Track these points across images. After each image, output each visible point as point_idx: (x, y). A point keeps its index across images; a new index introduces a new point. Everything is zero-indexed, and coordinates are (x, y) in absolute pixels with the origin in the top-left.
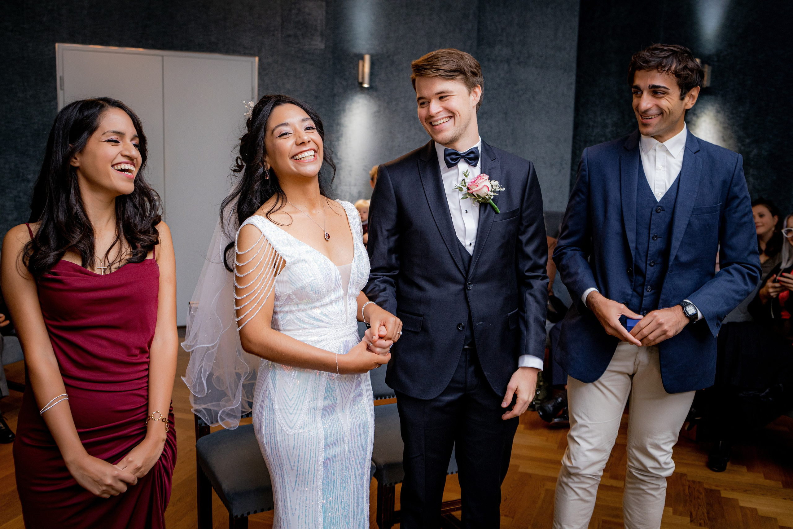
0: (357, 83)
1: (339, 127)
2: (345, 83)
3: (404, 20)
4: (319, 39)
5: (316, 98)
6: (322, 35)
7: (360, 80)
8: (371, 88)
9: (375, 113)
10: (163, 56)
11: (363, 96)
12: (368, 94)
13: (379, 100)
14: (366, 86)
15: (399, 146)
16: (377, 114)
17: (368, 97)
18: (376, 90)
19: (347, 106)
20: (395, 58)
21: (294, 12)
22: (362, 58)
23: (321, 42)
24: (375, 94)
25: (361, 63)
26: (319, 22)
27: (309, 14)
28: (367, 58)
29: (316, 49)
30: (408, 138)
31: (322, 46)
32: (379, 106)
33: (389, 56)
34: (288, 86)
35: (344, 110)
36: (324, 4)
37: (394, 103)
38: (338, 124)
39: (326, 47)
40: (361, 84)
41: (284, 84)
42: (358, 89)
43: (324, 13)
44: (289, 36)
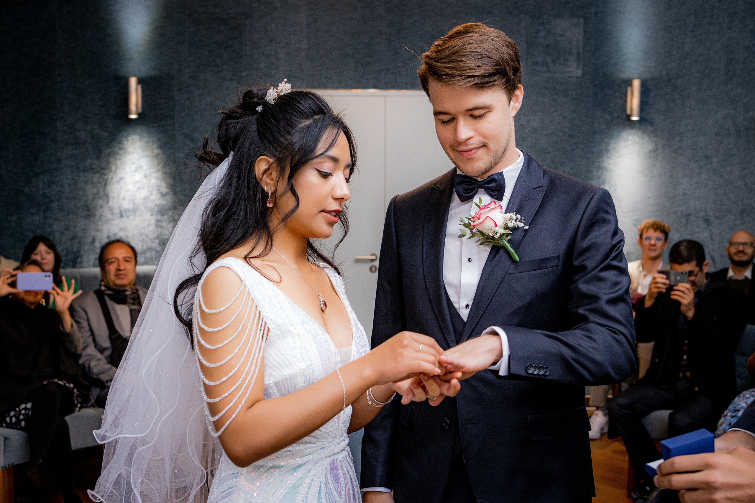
0: (624, 117)
1: (600, 172)
2: (608, 117)
3: (692, 31)
4: (575, 64)
5: (571, 136)
6: (578, 59)
7: (628, 112)
8: (643, 120)
9: (650, 152)
10: (385, 97)
11: (634, 131)
12: (640, 129)
13: (657, 136)
14: (635, 118)
15: (684, 194)
16: (653, 154)
17: (640, 133)
18: (652, 124)
19: (612, 145)
20: (679, 81)
21: (542, 34)
22: (629, 83)
23: (578, 67)
24: (650, 129)
25: (629, 90)
26: (575, 44)
27: (561, 36)
28: (636, 83)
29: (571, 77)
30: (697, 183)
31: (579, 73)
32: (657, 144)
33: (670, 80)
34: (534, 124)
35: (607, 151)
36: (581, 21)
37: (677, 139)
38: (599, 168)
39: (583, 74)
40: (629, 117)
41: (529, 121)
42: (627, 123)
43: (582, 32)
44: (536, 63)
